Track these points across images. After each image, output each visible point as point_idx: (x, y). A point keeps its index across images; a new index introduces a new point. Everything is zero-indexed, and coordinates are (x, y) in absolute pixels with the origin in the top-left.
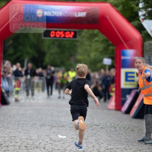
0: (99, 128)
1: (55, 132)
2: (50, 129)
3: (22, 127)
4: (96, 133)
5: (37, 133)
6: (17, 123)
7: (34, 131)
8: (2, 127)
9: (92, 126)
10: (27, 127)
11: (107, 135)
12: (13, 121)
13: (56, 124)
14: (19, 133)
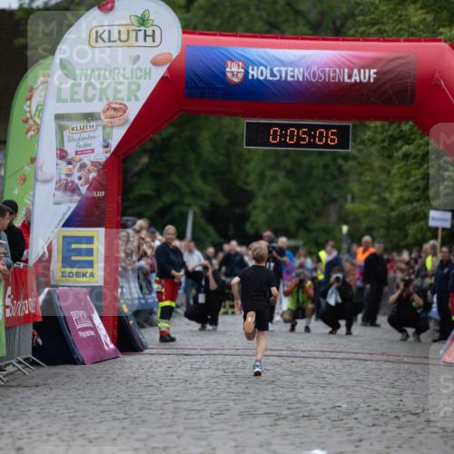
0: (420, 423)
1: (287, 434)
2: (271, 426)
3: (186, 419)
4: (411, 437)
5: (233, 436)
6: (171, 407)
7: (222, 430)
8: (124, 419)
9: (400, 415)
10: (201, 418)
11: (446, 443)
12: (155, 400)
13: (289, 409)
14: (179, 437)
